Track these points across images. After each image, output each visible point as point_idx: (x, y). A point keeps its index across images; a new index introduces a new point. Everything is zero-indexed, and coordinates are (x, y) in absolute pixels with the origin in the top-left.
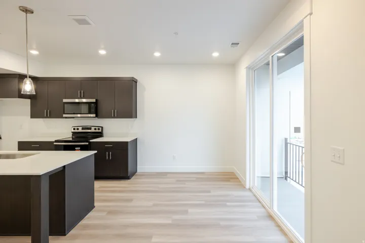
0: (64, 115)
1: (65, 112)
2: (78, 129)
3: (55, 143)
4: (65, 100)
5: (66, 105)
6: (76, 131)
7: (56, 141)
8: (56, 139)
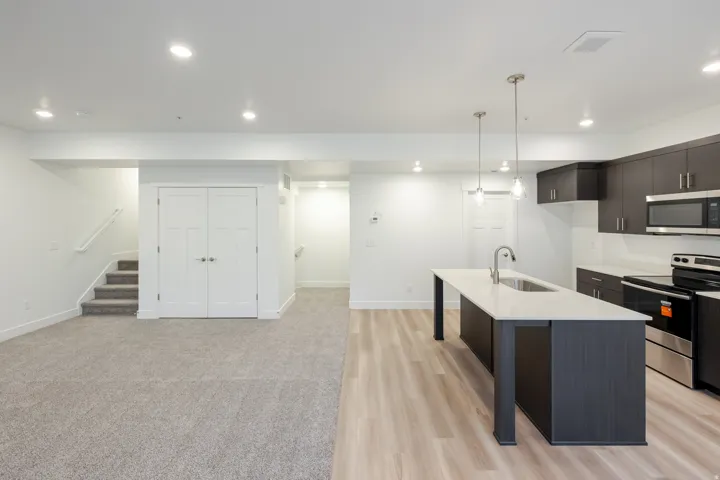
0: (649, 229)
1: (651, 223)
2: (685, 261)
3: (623, 282)
4: (649, 199)
5: (651, 208)
6: (681, 264)
7: (627, 279)
8: (627, 275)
